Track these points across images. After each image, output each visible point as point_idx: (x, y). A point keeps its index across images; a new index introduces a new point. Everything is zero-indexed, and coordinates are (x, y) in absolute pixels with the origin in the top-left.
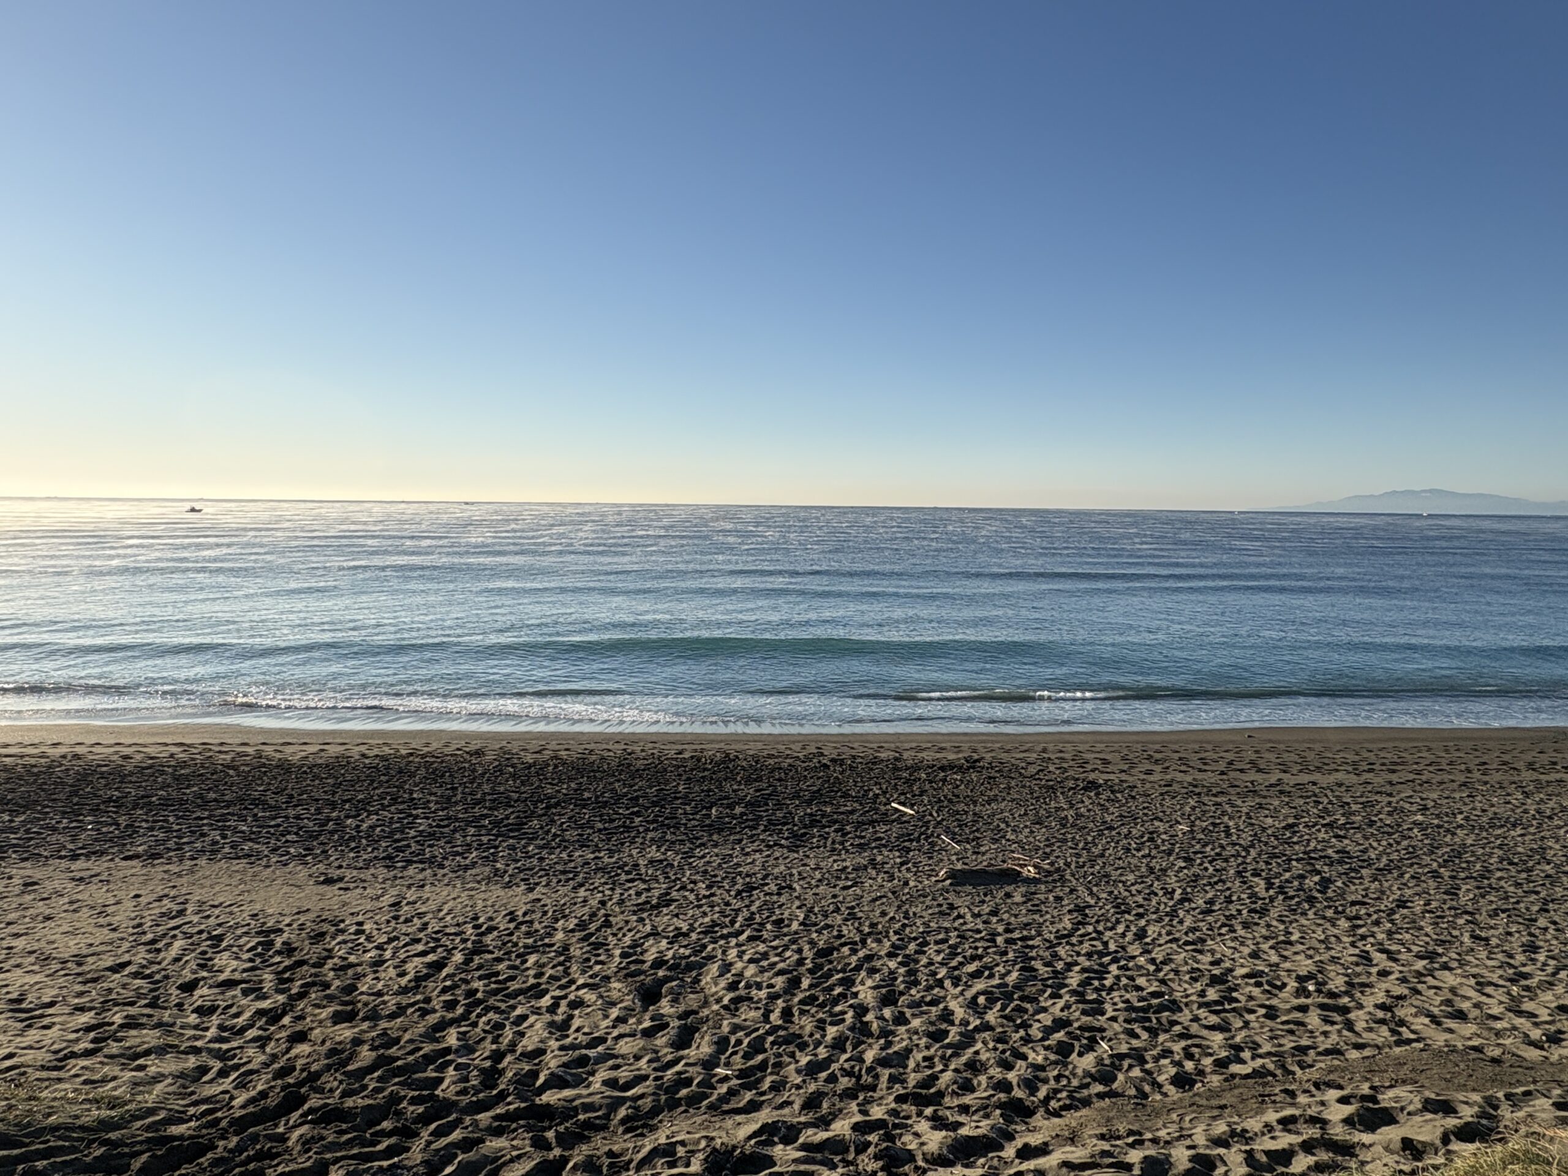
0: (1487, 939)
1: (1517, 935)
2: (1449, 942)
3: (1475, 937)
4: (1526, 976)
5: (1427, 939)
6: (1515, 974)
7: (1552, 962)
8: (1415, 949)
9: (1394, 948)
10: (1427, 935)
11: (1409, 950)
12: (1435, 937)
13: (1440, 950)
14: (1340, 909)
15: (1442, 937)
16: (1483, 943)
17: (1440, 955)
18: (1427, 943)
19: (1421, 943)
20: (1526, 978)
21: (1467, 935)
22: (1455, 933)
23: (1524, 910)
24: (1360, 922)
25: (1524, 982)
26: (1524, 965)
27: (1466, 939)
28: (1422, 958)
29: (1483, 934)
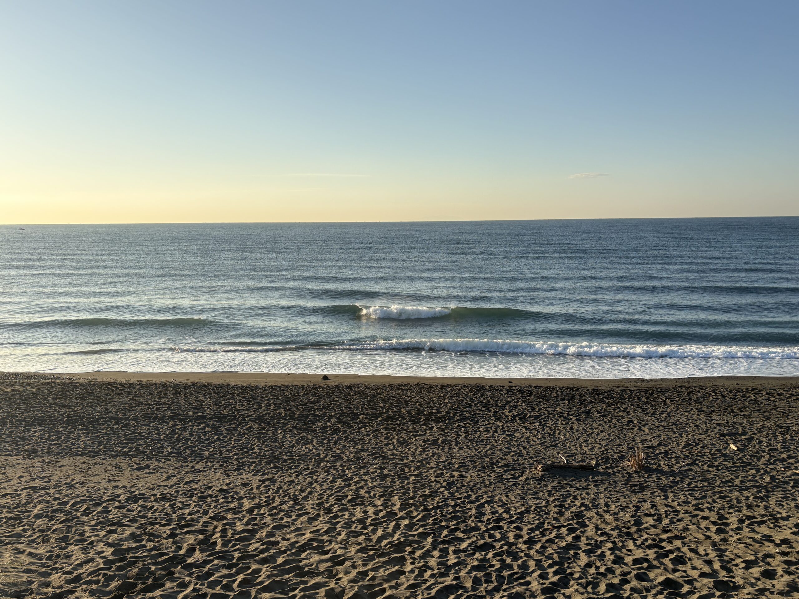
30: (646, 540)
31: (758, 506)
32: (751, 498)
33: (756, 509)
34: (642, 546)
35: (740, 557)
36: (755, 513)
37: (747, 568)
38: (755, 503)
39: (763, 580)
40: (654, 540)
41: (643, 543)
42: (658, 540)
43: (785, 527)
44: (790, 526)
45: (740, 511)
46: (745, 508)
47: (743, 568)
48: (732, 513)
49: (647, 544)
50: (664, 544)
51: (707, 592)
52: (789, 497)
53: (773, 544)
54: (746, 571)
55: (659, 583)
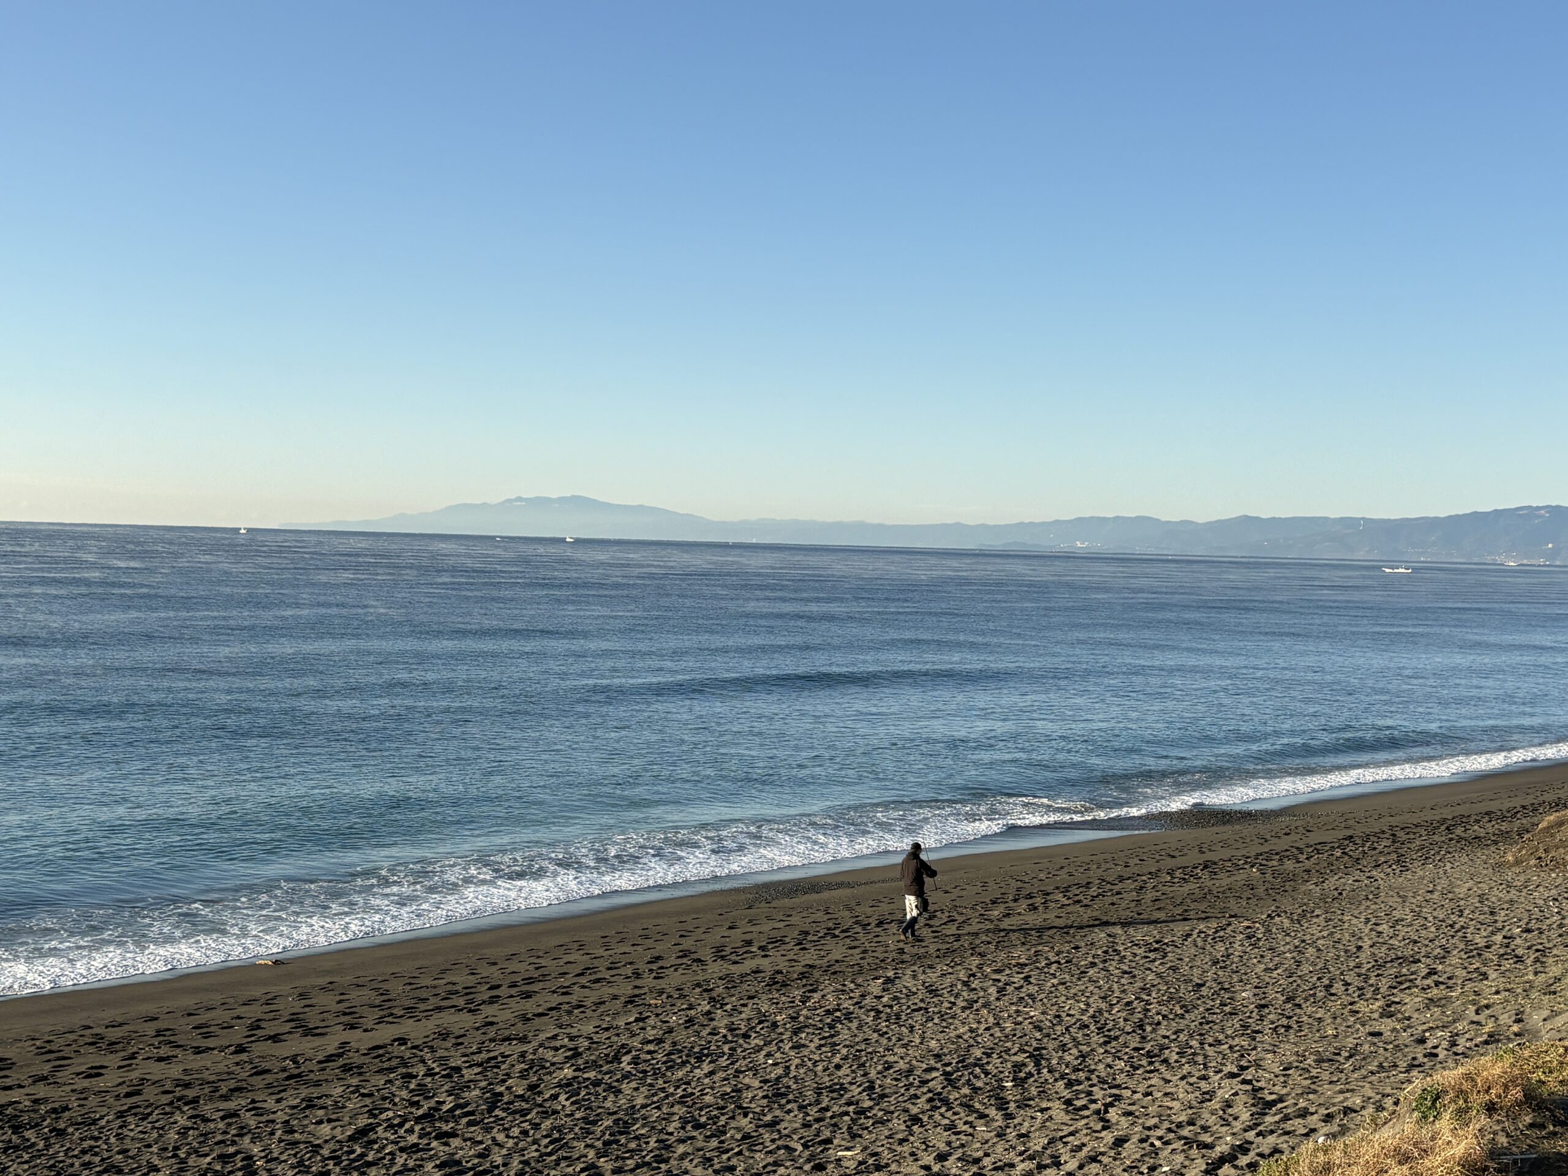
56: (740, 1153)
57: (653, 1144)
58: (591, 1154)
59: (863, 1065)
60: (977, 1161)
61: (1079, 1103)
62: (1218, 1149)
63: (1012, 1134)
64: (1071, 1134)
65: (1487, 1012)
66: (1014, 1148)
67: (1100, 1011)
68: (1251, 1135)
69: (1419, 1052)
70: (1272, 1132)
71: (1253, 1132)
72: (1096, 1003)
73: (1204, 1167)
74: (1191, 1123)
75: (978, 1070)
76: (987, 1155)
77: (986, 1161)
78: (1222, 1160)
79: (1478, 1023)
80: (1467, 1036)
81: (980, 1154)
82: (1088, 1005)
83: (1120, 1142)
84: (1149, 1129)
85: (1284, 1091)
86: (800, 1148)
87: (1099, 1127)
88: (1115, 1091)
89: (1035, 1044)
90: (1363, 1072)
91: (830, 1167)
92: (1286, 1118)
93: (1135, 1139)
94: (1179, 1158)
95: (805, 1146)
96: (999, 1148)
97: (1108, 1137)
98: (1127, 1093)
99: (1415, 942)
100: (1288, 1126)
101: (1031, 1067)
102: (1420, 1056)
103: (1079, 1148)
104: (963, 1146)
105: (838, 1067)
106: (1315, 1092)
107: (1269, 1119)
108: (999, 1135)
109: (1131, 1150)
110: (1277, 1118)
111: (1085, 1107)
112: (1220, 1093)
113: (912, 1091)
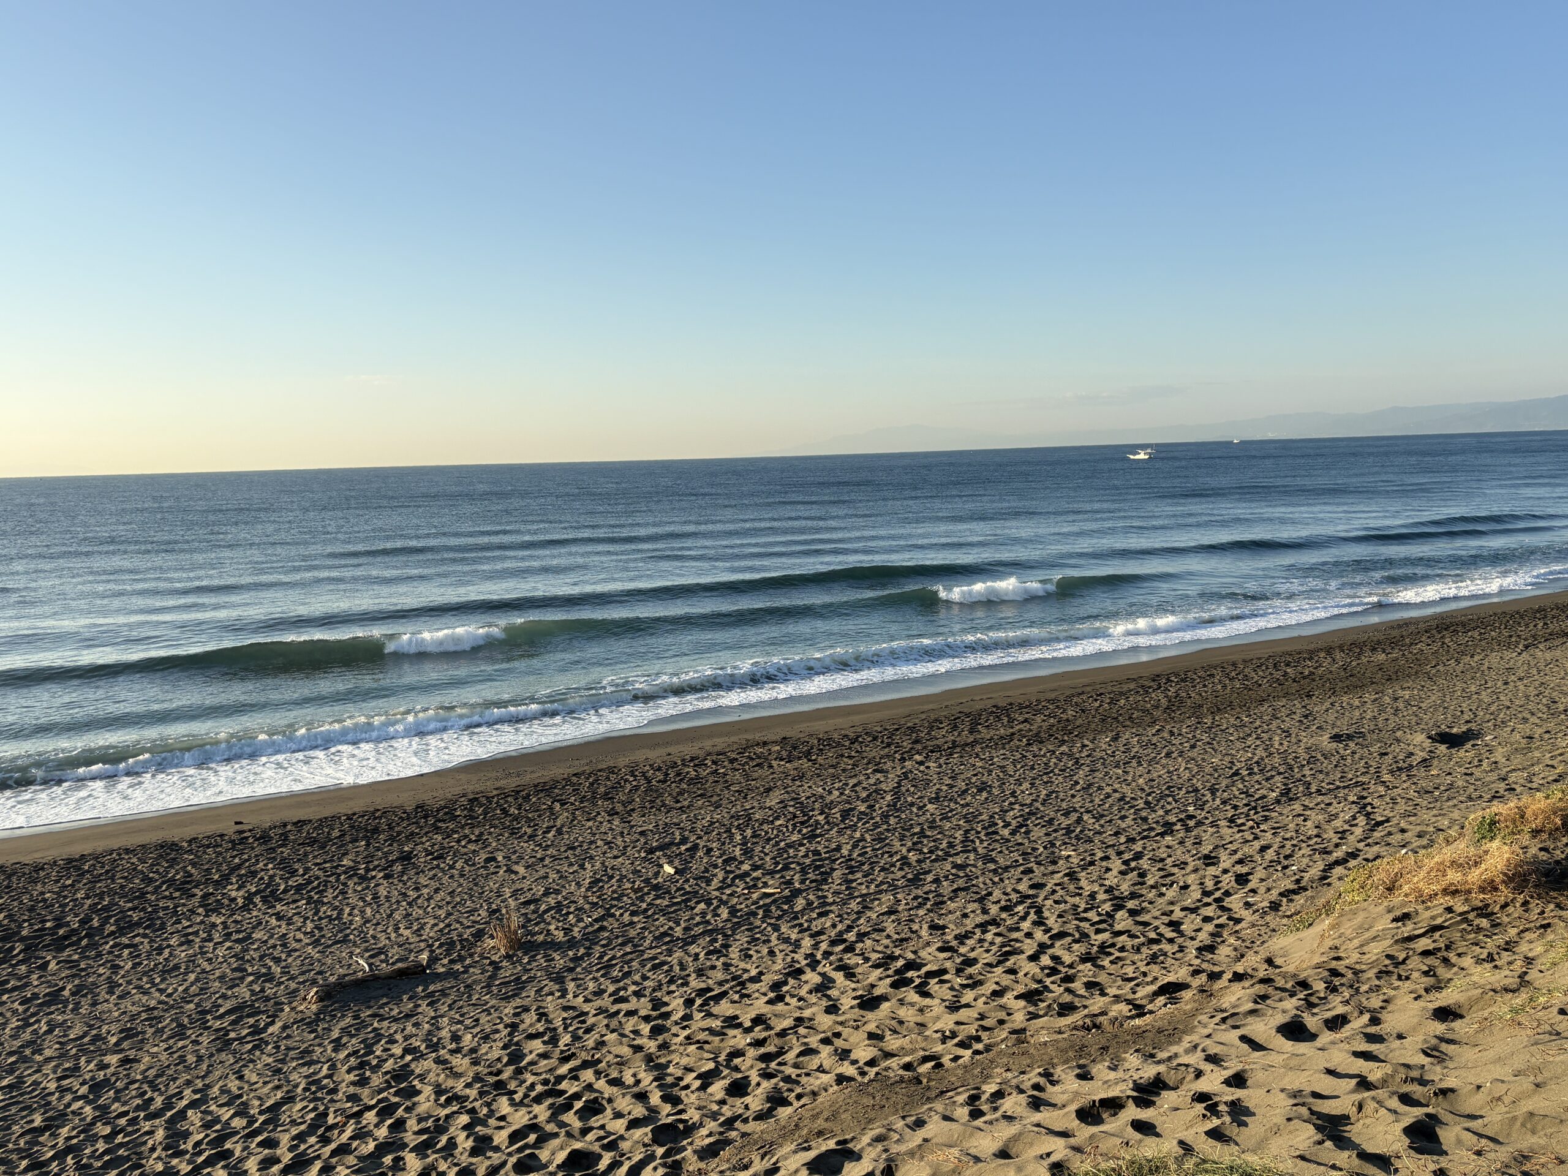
0: (944, 927)
1: (972, 915)
2: (906, 940)
3: (934, 927)
4: (970, 962)
5: (886, 942)
6: (963, 963)
7: (998, 940)
8: (874, 956)
9: (852, 962)
10: (888, 937)
11: (867, 960)
12: (896, 936)
13: (897, 952)
14: (806, 925)
15: (903, 935)
16: (939, 932)
17: (896, 958)
18: (887, 947)
19: (880, 948)
20: (970, 966)
21: (925, 926)
22: (915, 927)
23: (981, 886)
24: (823, 937)
25: (970, 970)
26: (973, 949)
27: (924, 933)
28: (876, 966)
29: (941, 923)
30: (532, 1086)
31: (713, 967)
32: (702, 955)
33: (710, 973)
34: (525, 1101)
35: (691, 1070)
36: (710, 981)
37: (703, 1088)
38: (708, 964)
39: (730, 1100)
40: (545, 1082)
41: (526, 1096)
42: (552, 1080)
43: (757, 995)
44: (763, 990)
45: (686, 984)
46: (694, 976)
47: (698, 1089)
48: (674, 992)
49: (533, 1094)
50: (564, 1085)
51: (641, 1156)
52: (758, 939)
53: (740, 1030)
54: (702, 1094)
55: (558, 1166)
56: (1001, 852)
57: (944, 845)
58: (904, 850)
59: (1091, 795)
60: (1162, 860)
61: (1239, 821)
62: (1335, 854)
63: (1189, 843)
64: (1231, 842)
65: (1560, 758)
66: (1189, 851)
67: (1262, 759)
68: (1361, 845)
69: (1502, 786)
70: (1377, 843)
71: (1363, 844)
72: (1261, 753)
73: (1321, 868)
74: (1317, 836)
75: (1170, 799)
76: (1170, 856)
77: (1169, 861)
78: (1337, 863)
79: (1553, 767)
80: (1541, 776)
81: (1164, 856)
82: (1254, 754)
83: (1263, 849)
84: (1287, 839)
85: (1391, 815)
86: (1042, 849)
87: (1251, 838)
88: (1267, 813)
89: (1213, 781)
90: (1455, 801)
91: (1061, 862)
92: (1390, 834)
93: (1275, 847)
94: (1305, 861)
95: (1045, 848)
96: (1179, 852)
97: (1257, 845)
98: (1274, 814)
99: (1509, 708)
100: (1389, 839)
101: (1209, 797)
102: (1502, 792)
103: (1235, 852)
104: (1154, 850)
105: (1073, 796)
106: (1415, 815)
107: (1376, 834)
108: (1181, 843)
109: (1270, 854)
110: (1382, 834)
111: (1243, 824)
112: (1342, 815)
113: (1123, 813)
